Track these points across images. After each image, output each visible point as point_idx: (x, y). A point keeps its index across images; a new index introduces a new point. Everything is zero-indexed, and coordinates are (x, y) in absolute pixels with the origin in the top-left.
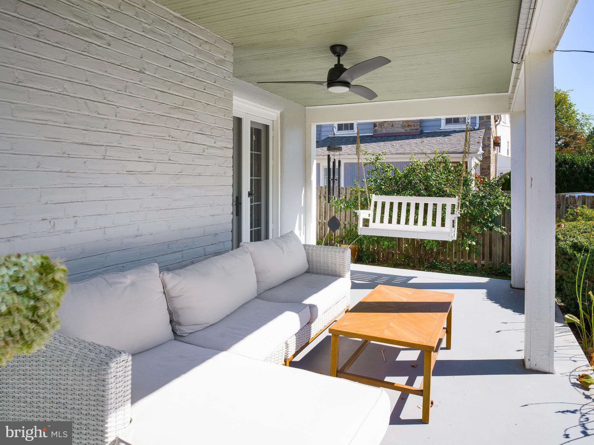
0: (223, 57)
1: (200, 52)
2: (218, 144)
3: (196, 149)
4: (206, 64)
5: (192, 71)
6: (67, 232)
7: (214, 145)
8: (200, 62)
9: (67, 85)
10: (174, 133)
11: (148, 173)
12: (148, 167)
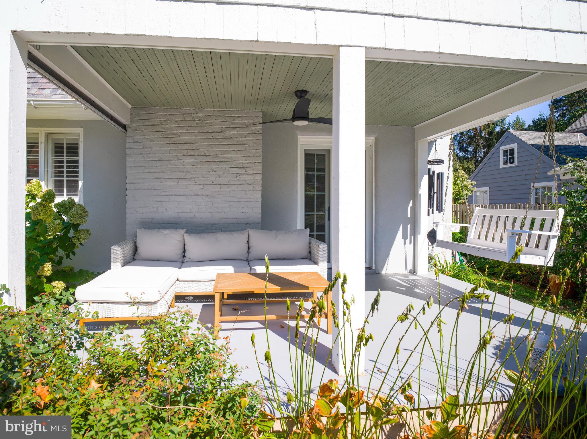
0: (253, 121)
1: (233, 124)
2: (248, 172)
3: (230, 176)
4: (238, 129)
5: (228, 135)
6: (163, 213)
7: (246, 173)
8: (233, 129)
9: (162, 157)
10: (215, 169)
11: (200, 190)
12: (201, 187)
